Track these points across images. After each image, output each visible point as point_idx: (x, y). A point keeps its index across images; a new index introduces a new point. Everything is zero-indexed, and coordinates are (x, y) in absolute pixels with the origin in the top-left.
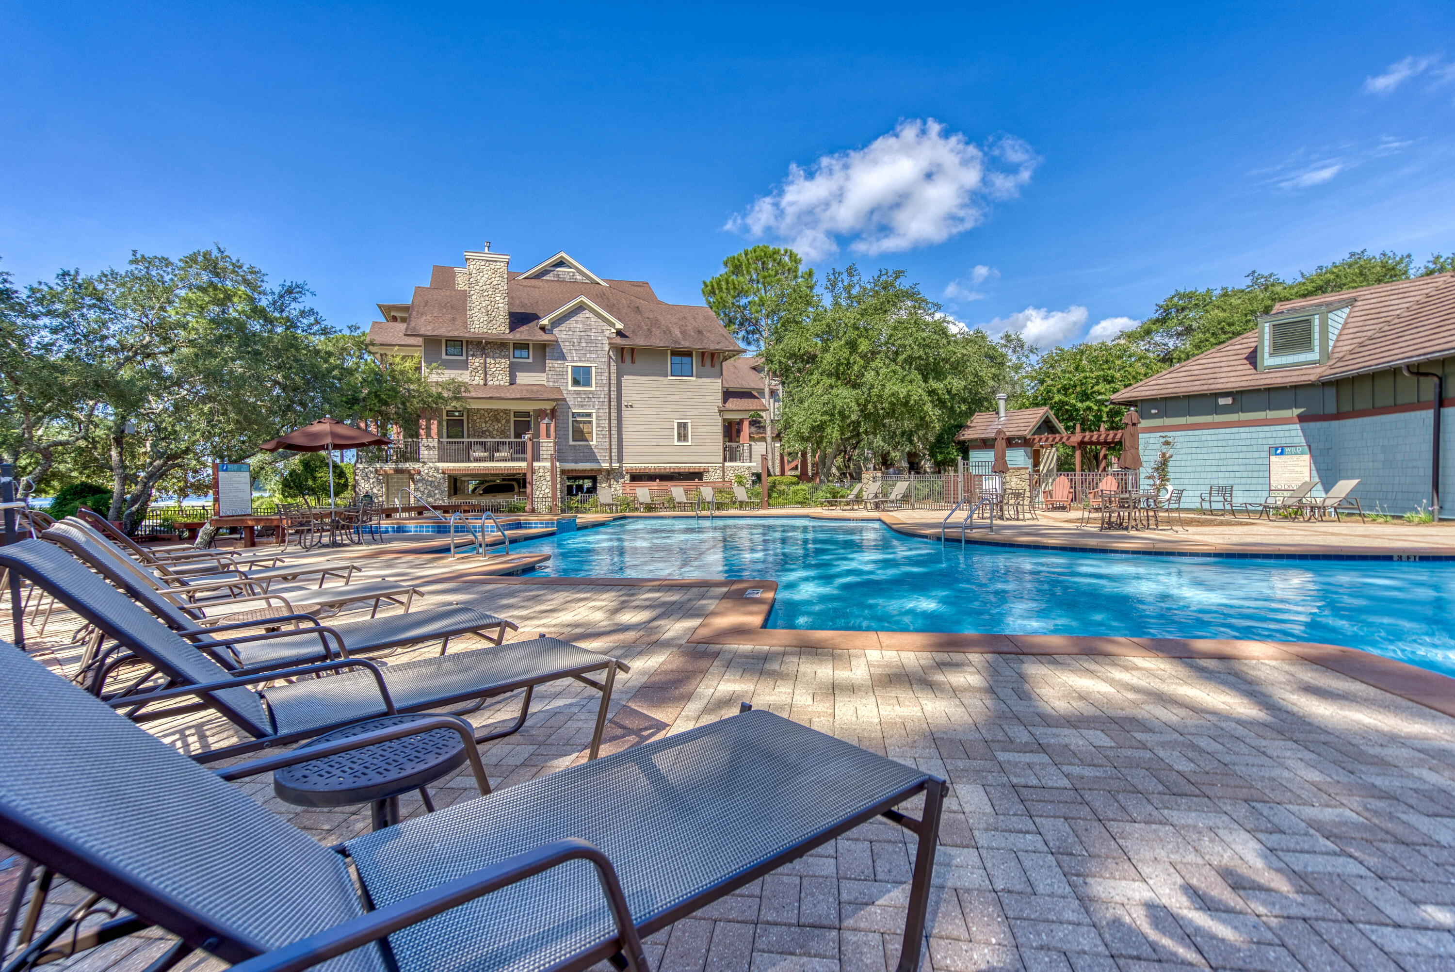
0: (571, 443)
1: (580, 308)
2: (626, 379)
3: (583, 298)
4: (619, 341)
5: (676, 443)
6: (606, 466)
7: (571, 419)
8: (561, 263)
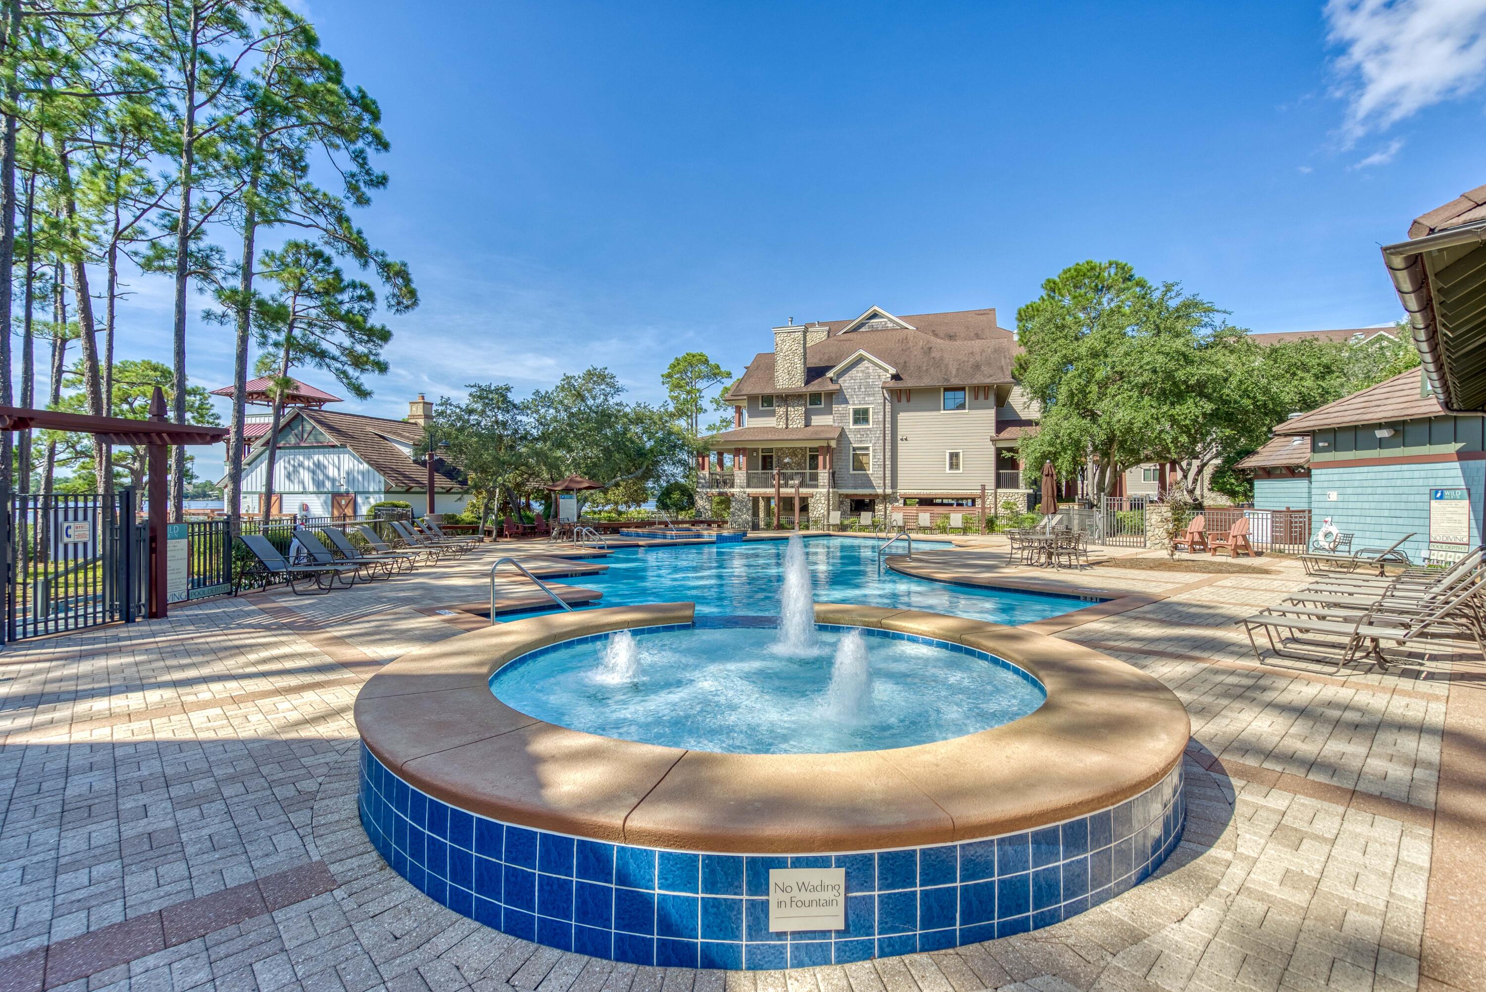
0: (852, 472)
1: (861, 359)
2: (902, 416)
3: (862, 352)
4: (893, 384)
5: (948, 471)
6: (880, 491)
7: (852, 452)
8: (875, 315)
